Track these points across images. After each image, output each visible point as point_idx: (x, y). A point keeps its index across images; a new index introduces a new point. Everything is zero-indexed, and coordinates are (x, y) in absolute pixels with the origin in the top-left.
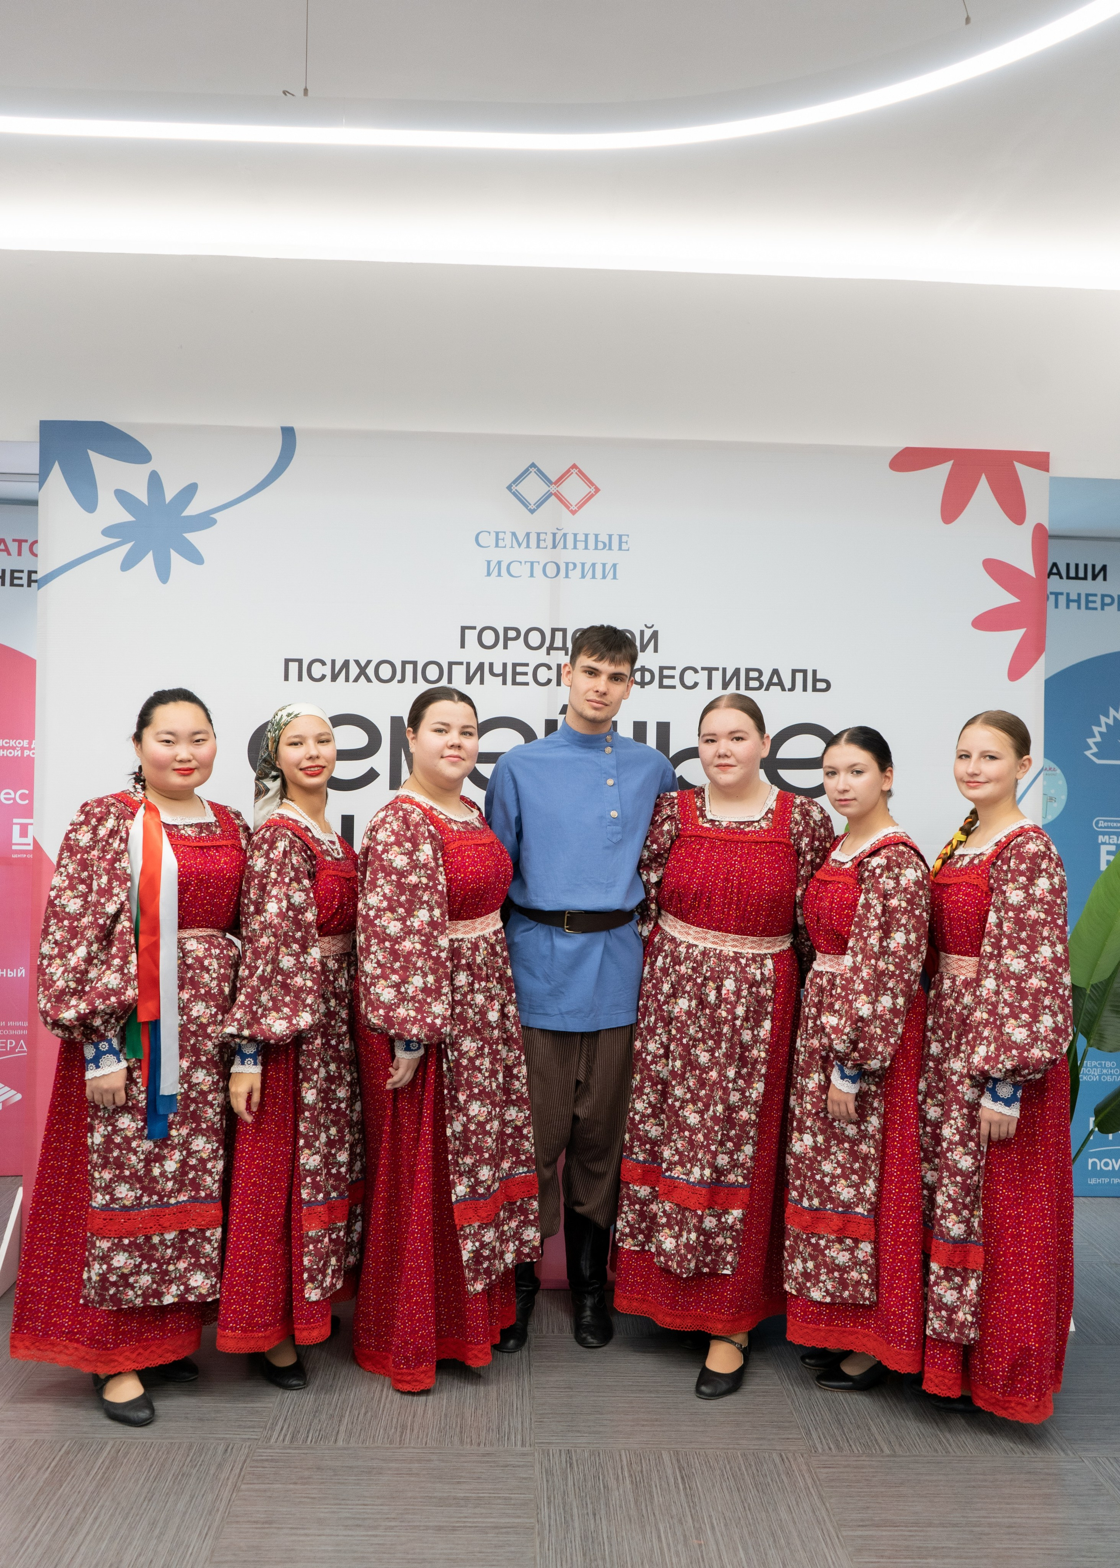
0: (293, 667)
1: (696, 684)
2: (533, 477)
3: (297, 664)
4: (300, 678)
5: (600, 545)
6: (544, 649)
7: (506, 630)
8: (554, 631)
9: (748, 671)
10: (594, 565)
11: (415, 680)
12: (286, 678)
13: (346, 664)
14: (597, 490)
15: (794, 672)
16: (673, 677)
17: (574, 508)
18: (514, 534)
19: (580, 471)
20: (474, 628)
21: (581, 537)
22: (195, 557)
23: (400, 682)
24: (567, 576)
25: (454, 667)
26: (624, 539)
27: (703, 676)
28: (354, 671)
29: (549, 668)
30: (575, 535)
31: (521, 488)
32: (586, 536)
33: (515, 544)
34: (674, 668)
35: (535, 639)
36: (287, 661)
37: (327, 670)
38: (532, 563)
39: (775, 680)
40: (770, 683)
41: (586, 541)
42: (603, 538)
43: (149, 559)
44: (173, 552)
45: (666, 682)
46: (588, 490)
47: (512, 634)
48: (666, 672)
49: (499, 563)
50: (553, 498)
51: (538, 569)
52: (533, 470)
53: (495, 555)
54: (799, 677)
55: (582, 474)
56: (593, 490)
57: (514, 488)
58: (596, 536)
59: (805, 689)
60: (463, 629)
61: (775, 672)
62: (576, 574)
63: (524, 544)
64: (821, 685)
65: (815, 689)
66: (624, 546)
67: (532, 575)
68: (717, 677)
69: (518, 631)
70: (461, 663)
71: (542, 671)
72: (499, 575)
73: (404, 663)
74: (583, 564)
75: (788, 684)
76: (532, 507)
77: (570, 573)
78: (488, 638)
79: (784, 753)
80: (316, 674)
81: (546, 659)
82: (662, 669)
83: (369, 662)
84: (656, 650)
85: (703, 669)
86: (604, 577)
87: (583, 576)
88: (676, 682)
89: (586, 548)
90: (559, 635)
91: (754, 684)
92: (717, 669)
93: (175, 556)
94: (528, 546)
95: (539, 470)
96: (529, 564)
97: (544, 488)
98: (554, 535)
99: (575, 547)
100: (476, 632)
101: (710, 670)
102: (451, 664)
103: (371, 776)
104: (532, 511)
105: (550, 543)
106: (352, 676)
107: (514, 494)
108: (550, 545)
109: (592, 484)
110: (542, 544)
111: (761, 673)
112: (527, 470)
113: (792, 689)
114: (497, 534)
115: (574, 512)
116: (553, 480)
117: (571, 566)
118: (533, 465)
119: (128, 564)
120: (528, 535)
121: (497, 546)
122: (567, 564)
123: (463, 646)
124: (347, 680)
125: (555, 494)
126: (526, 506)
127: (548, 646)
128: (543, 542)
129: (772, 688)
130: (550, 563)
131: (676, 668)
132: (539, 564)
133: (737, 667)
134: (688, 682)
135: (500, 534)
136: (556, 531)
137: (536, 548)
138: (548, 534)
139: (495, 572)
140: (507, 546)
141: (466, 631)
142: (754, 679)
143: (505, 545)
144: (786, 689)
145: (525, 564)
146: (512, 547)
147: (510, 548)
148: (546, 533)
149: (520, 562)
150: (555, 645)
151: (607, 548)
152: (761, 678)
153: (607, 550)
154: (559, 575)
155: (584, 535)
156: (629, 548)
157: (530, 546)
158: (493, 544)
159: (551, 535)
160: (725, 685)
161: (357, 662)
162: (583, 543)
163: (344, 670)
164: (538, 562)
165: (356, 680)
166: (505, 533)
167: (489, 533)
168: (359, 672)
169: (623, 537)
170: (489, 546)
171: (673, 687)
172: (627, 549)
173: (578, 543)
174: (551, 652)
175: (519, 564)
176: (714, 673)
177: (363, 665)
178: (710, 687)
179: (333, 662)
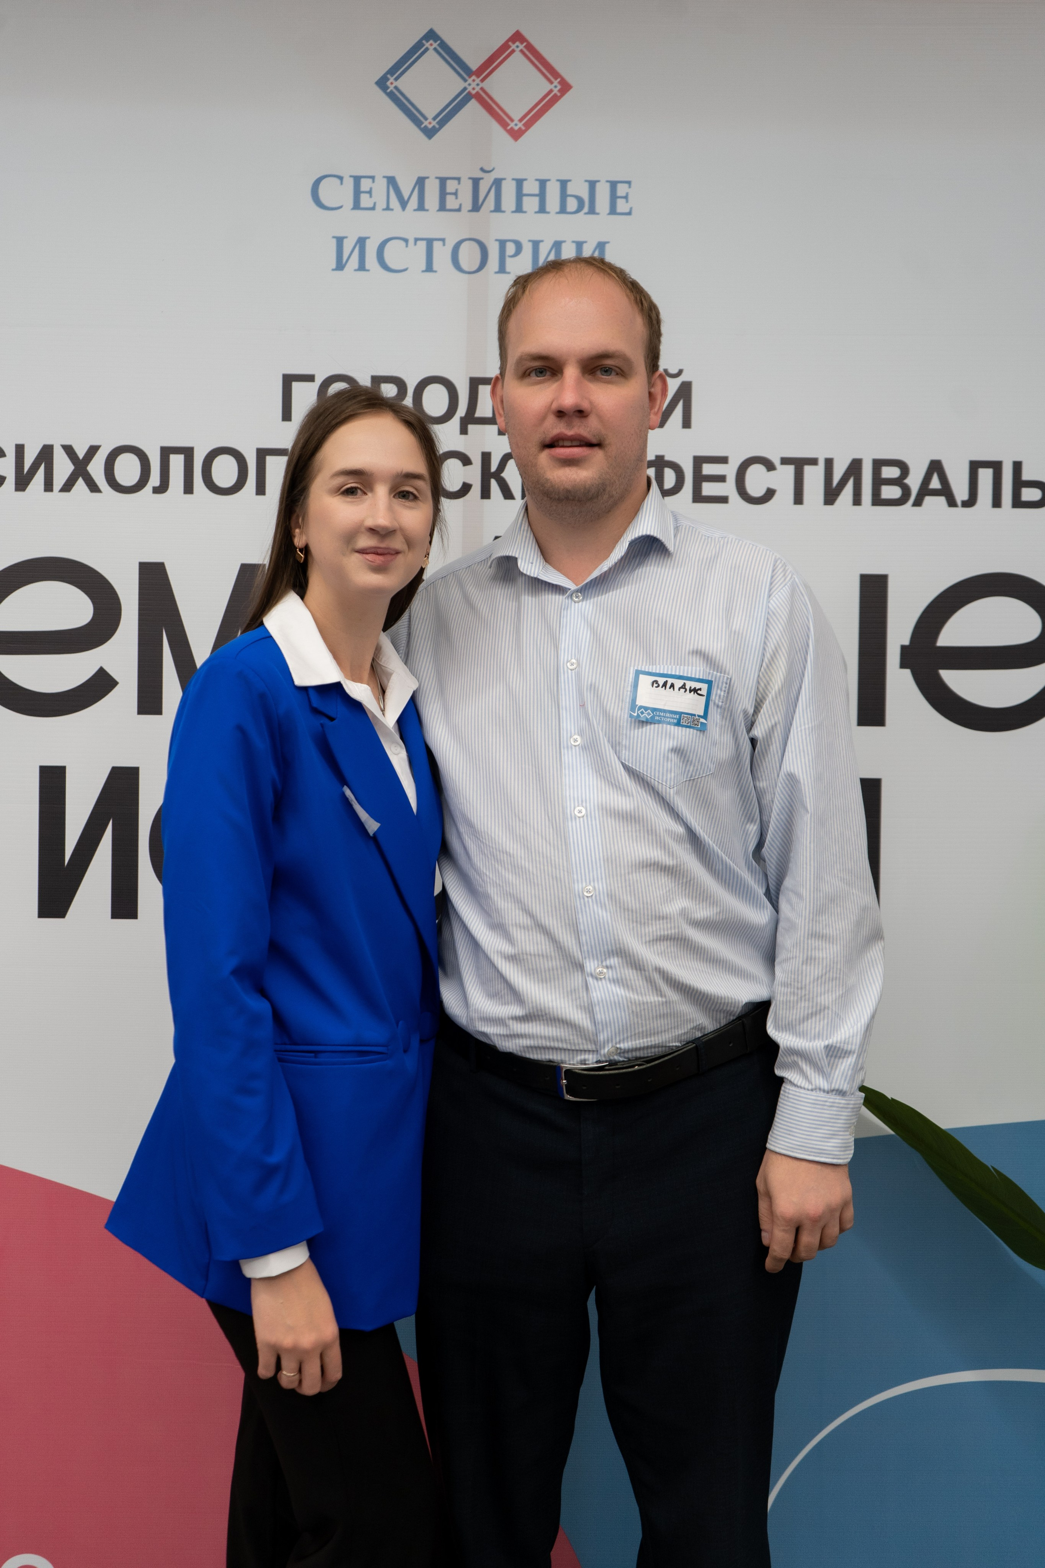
1: (770, 494)
2: (431, 60)
5: (572, 204)
6: (455, 422)
7: (377, 381)
8: (475, 383)
9: (878, 464)
10: (557, 245)
11: (189, 488)
13: (46, 454)
14: (566, 87)
15: (975, 467)
16: (721, 479)
17: (516, 125)
18: (391, 181)
19: (530, 48)
20: (310, 378)
21: (531, 187)
23: (157, 490)
24: (502, 269)
25: (270, 460)
26: (621, 190)
27: (784, 477)
28: (63, 468)
29: (466, 461)
30: (520, 183)
31: (406, 84)
32: (543, 183)
33: (394, 202)
34: (723, 460)
35: (435, 400)
37: (7, 465)
38: (430, 242)
39: (935, 484)
40: (925, 491)
41: (542, 195)
42: (579, 188)
45: (708, 489)
46: (547, 87)
47: (389, 390)
48: (708, 469)
49: (362, 242)
50: (473, 103)
51: (442, 254)
52: (431, 45)
53: (353, 225)
54: (985, 476)
55: (534, 55)
56: (556, 87)
57: (391, 84)
58: (564, 184)
59: (997, 502)
60: (288, 380)
61: (936, 467)
63: (414, 203)
65: (1018, 503)
66: (621, 206)
67: (429, 268)
68: (814, 477)
69: (400, 383)
72: (362, 267)
73: (166, 452)
74: (536, 244)
75: (961, 492)
76: (430, 123)
77: (509, 261)
81: (458, 443)
82: (699, 462)
83: (93, 450)
84: (687, 423)
85: (785, 461)
88: (728, 488)
89: (542, 209)
91: (890, 492)
92: (813, 462)
94: (421, 207)
95: (444, 45)
96: (422, 245)
97: (452, 84)
98: (476, 182)
99: (519, 209)
100: (313, 387)
101: (799, 464)
102: (262, 454)
103: (100, 685)
104: (430, 133)
105: (466, 198)
106: (59, 479)
107: (392, 96)
108: (468, 204)
109: (555, 74)
110: (451, 202)
111: (904, 468)
112: (418, 45)
113: (970, 502)
114: (357, 180)
115: (516, 135)
116: (474, 67)
117: (510, 248)
118: (431, 35)
120: (421, 182)
121: (357, 206)
122: (502, 244)
123: (287, 415)
124: (48, 486)
125: (478, 97)
126: (417, 122)
127: (463, 415)
128: (453, 197)
129: (928, 500)
130: (467, 242)
131: (730, 460)
132: (444, 245)
133: (857, 456)
134: (755, 488)
135: (363, 180)
136: (480, 174)
137: (438, 211)
138: (462, 181)
139: (354, 262)
140: (377, 207)
141: (296, 386)
142: (890, 482)
143: (375, 204)
144: (959, 503)
145: (415, 244)
146: (388, 208)
147: (384, 210)
148: (459, 179)
149: (406, 241)
150: (479, 414)
151: (586, 209)
152: (907, 481)
153: (586, 214)
154: (484, 270)
155: (537, 183)
156: (631, 209)
157: (427, 207)
158: (350, 203)
159: (470, 182)
160: (831, 496)
161: (69, 450)
162: (537, 199)
163: (43, 466)
164: (443, 240)
165: (68, 487)
166: (373, 178)
167: (341, 178)
168: (74, 470)
169: (619, 186)
170: (341, 207)
171: (723, 500)
172: (627, 211)
173: (525, 199)
174: (471, 427)
175: (403, 243)
176: (808, 469)
177: (81, 456)
178: (798, 499)
179: (20, 450)
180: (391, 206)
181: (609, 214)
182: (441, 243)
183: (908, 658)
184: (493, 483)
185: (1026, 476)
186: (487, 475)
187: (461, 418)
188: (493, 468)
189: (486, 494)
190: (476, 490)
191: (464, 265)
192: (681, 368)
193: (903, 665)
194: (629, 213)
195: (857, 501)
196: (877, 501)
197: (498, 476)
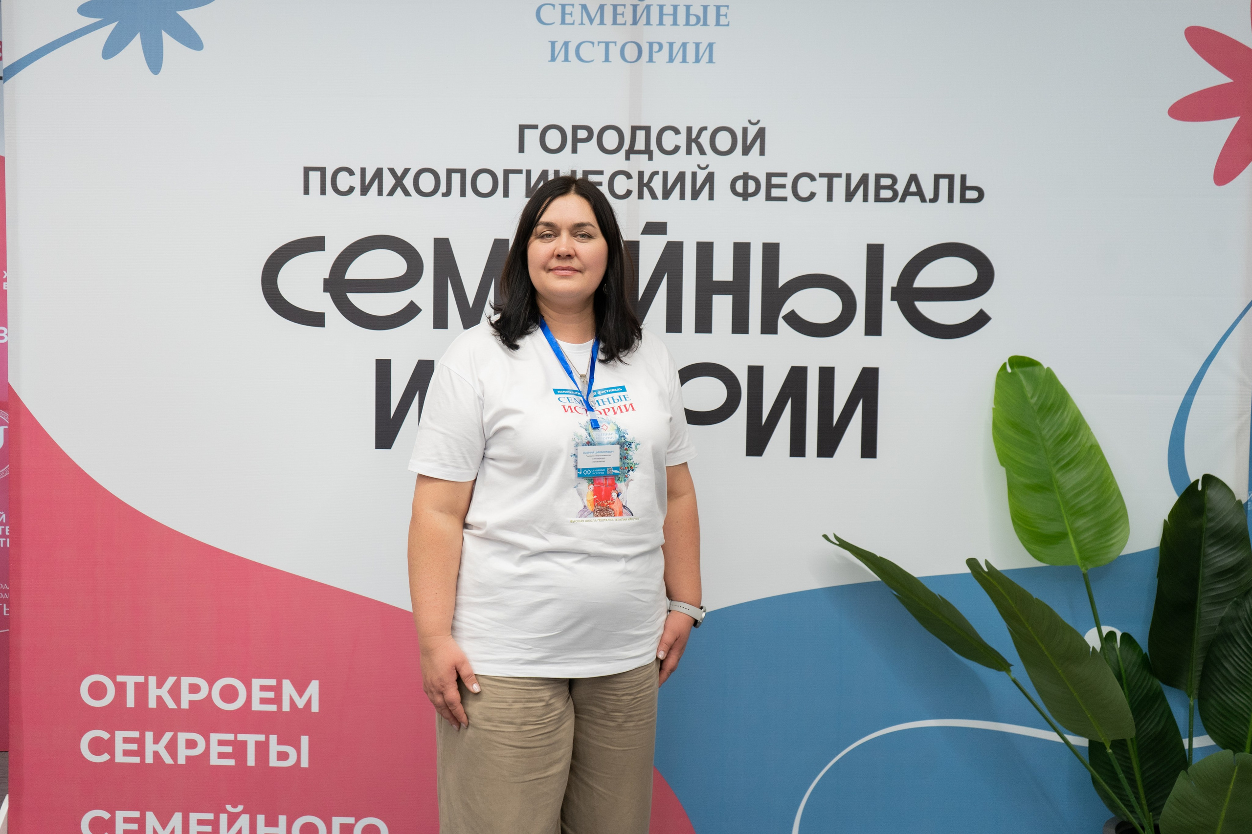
0: (315, 177)
1: (812, 195)
3: (319, 173)
4: (323, 192)
5: (693, 20)
6: (622, 153)
7: (575, 129)
8: (634, 129)
9: (878, 177)
10: (684, 45)
11: (463, 194)
12: (306, 191)
13: (379, 173)
15: (937, 178)
16: (783, 186)
18: (584, 7)
20: (535, 127)
21: (668, 10)
22: (192, 40)
23: (444, 195)
24: (651, 60)
25: (511, 176)
26: (723, 11)
27: (821, 185)
28: (389, 181)
29: (629, 176)
30: (661, 7)
32: (675, 7)
33: (586, 20)
34: (784, 175)
35: (611, 140)
36: (307, 170)
37: (356, 181)
38: (607, 44)
39: (913, 188)
40: (907, 193)
41: (675, 15)
42: (697, 10)
43: (136, 45)
44: (165, 35)
45: (775, 192)
47: (582, 134)
48: (775, 180)
49: (566, 44)
51: (614, 51)
53: (561, 34)
54: (944, 184)
58: (688, 7)
59: (951, 199)
60: (522, 128)
61: (913, 178)
62: (661, 57)
63: (597, 20)
64: (971, 195)
65: (963, 200)
66: (723, 20)
67: (607, 60)
68: (839, 185)
69: (589, 130)
70: (519, 172)
71: (620, 181)
72: (566, 59)
73: (450, 172)
74: (671, 45)
75: (929, 194)
77: (654, 54)
78: (553, 139)
79: (924, 280)
80: (343, 187)
81: (624, 166)
82: (769, 176)
83: (406, 171)
84: (762, 153)
85: (822, 175)
86: (697, 60)
87: (671, 60)
88: (787, 192)
89: (675, 23)
90: (641, 135)
91: (886, 194)
92: (839, 175)
93: (169, 42)
94: (602, 22)
96: (603, 46)
98: (635, 7)
99: (661, 23)
100: (538, 132)
101: (830, 177)
102: (507, 173)
103: (411, 311)
105: (629, 17)
106: (387, 188)
108: (630, 20)
110: (620, 19)
111: (894, 179)
113: (935, 199)
114: (563, 6)
117: (656, 47)
119: (111, 50)
120: (602, 7)
121: (563, 22)
122: (651, 44)
123: (521, 149)
124: (380, 193)
127: (627, 148)
128: (621, 16)
129: (909, 198)
130: (630, 44)
131: (788, 175)
132: (616, 45)
133: (866, 172)
134: (803, 192)
135: (567, 7)
136: (636, 2)
137: (612, 25)
138: (626, 7)
139: (562, 56)
140: (575, 22)
141: (526, 131)
142: (886, 187)
143: (574, 21)
144: (928, 200)
145: (598, 45)
146: (582, 23)
147: (579, 24)
148: (624, 5)
149: (593, 43)
150: (636, 148)
151: (701, 23)
152: (895, 187)
153: (701, 25)
154: (641, 59)
155: (672, 7)
156: (729, 22)
157: (605, 23)
158: (559, 20)
159: (632, 7)
160: (850, 196)
161: (392, 171)
162: (672, 17)
163: (377, 180)
164: (615, 43)
165: (391, 193)
166: (573, 5)
167: (554, 6)
168: (395, 183)
169: (722, 8)
170: (554, 23)
171: (784, 199)
172: (727, 23)
173: (665, 17)
174: (631, 156)
175: (591, 45)
176: (836, 180)
177: (399, 175)
178: (830, 198)
179: (363, 171)
180: (584, 23)
181: (716, 25)
182: (614, 44)
183: (896, 294)
184: (645, 189)
185: (968, 184)
186: (641, 185)
187: (626, 151)
188: (645, 181)
189: (641, 196)
190: (635, 194)
191: (628, 59)
192: (759, 119)
193: (892, 299)
194: (728, 25)
195: (865, 199)
196: (878, 199)
197: (648, 185)
